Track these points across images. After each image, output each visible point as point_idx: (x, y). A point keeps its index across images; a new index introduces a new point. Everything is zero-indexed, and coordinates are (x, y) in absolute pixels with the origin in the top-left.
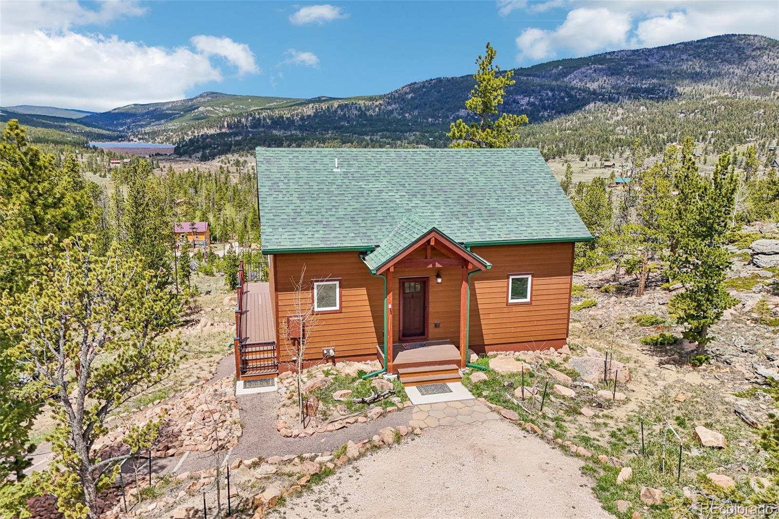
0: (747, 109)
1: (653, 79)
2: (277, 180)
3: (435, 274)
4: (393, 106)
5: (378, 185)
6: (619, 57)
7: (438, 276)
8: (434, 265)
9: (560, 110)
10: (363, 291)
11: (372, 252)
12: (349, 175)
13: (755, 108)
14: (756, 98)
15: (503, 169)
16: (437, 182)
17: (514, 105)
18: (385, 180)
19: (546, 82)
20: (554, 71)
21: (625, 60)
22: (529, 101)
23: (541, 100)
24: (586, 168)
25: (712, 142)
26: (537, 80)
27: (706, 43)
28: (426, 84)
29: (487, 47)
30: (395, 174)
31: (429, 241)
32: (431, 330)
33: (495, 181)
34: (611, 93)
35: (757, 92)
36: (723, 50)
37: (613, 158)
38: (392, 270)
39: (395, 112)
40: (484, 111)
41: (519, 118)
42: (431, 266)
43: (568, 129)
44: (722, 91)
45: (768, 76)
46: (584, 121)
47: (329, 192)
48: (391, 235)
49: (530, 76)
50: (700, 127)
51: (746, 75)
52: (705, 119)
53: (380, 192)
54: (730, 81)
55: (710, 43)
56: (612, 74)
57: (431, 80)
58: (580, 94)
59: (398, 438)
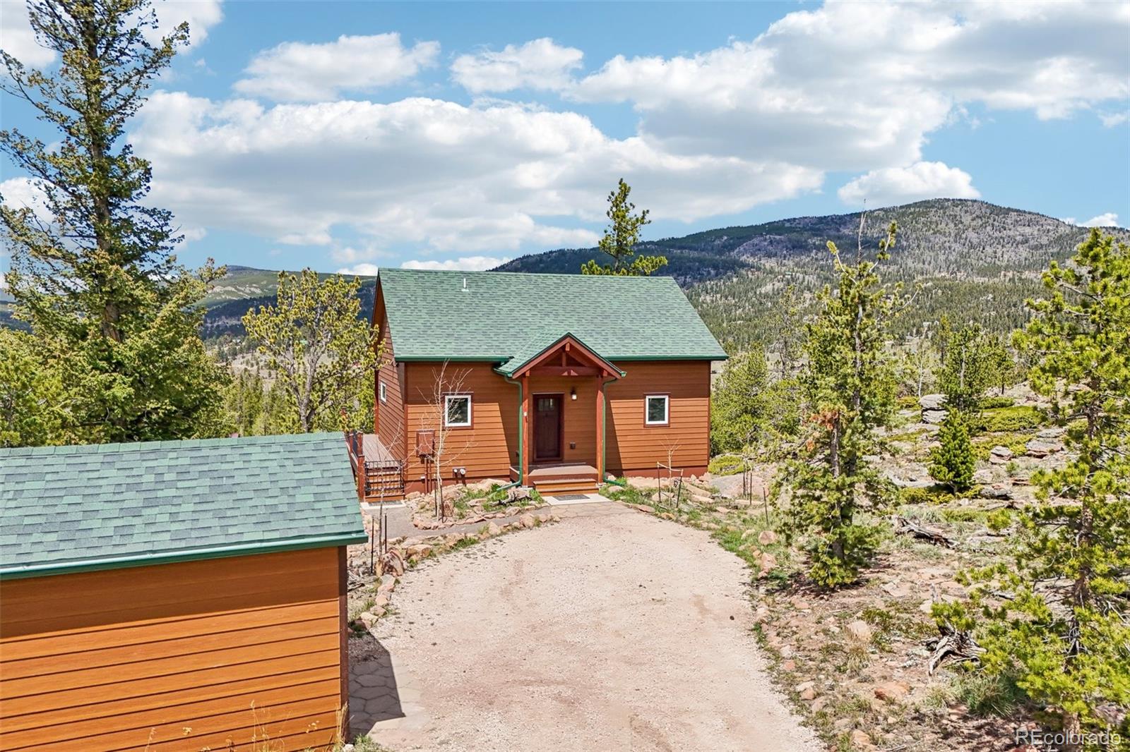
0: (971, 294)
2: (404, 297)
3: (570, 391)
5: (508, 304)
6: (801, 226)
7: (573, 393)
8: (569, 373)
9: (726, 293)
10: (496, 407)
11: (506, 363)
12: (478, 295)
13: (982, 293)
14: (982, 280)
15: (638, 294)
16: (570, 303)
18: (515, 300)
19: (707, 256)
20: (717, 242)
21: (809, 230)
22: (685, 281)
23: (701, 280)
25: (930, 336)
26: (694, 254)
27: (912, 210)
28: (544, 258)
29: (620, 183)
30: (526, 296)
31: (564, 347)
32: (567, 452)
33: (629, 305)
35: (982, 272)
36: (934, 219)
38: (528, 374)
40: (618, 252)
41: (658, 260)
42: (566, 374)
43: (739, 319)
44: (937, 271)
45: (995, 252)
46: (760, 308)
47: (458, 310)
48: (524, 348)
49: (685, 248)
50: (913, 317)
51: (966, 250)
52: (918, 306)
53: (512, 310)
54: (947, 258)
55: (917, 210)
56: (794, 247)
57: (551, 252)
58: (752, 272)
59: (538, 523)
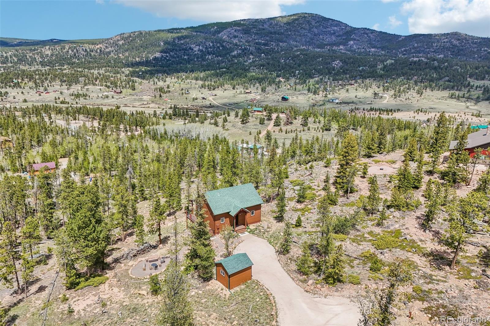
0: (314, 58)
1: (267, 37)
2: (210, 200)
4: (110, 48)
6: (248, 23)
9: (218, 55)
11: (230, 212)
12: (221, 196)
13: (318, 57)
14: (318, 50)
16: (236, 195)
17: (190, 51)
18: (227, 196)
19: (208, 36)
20: (212, 29)
21: (251, 25)
22: (199, 48)
23: (206, 48)
24: (236, 94)
25: (298, 77)
26: (202, 35)
28: (132, 35)
30: (229, 194)
32: (239, 223)
33: (246, 193)
34: (245, 45)
35: (318, 46)
36: (301, 22)
37: (250, 87)
39: (112, 53)
44: (302, 46)
45: (323, 38)
46: (232, 62)
47: (219, 201)
48: (233, 208)
49: (198, 32)
50: (292, 68)
51: (313, 37)
52: (294, 63)
53: (228, 199)
54: (306, 40)
55: (295, 17)
56: (245, 33)
57: (135, 32)
58: (228, 45)
59: (242, 241)
